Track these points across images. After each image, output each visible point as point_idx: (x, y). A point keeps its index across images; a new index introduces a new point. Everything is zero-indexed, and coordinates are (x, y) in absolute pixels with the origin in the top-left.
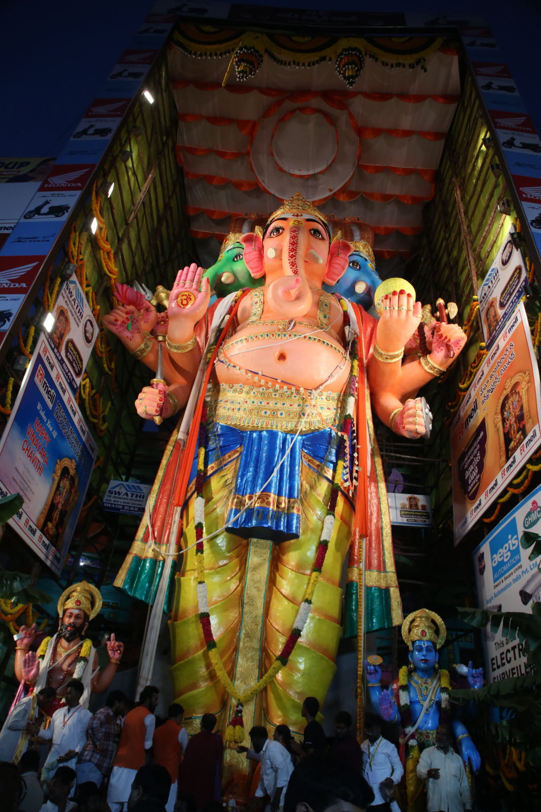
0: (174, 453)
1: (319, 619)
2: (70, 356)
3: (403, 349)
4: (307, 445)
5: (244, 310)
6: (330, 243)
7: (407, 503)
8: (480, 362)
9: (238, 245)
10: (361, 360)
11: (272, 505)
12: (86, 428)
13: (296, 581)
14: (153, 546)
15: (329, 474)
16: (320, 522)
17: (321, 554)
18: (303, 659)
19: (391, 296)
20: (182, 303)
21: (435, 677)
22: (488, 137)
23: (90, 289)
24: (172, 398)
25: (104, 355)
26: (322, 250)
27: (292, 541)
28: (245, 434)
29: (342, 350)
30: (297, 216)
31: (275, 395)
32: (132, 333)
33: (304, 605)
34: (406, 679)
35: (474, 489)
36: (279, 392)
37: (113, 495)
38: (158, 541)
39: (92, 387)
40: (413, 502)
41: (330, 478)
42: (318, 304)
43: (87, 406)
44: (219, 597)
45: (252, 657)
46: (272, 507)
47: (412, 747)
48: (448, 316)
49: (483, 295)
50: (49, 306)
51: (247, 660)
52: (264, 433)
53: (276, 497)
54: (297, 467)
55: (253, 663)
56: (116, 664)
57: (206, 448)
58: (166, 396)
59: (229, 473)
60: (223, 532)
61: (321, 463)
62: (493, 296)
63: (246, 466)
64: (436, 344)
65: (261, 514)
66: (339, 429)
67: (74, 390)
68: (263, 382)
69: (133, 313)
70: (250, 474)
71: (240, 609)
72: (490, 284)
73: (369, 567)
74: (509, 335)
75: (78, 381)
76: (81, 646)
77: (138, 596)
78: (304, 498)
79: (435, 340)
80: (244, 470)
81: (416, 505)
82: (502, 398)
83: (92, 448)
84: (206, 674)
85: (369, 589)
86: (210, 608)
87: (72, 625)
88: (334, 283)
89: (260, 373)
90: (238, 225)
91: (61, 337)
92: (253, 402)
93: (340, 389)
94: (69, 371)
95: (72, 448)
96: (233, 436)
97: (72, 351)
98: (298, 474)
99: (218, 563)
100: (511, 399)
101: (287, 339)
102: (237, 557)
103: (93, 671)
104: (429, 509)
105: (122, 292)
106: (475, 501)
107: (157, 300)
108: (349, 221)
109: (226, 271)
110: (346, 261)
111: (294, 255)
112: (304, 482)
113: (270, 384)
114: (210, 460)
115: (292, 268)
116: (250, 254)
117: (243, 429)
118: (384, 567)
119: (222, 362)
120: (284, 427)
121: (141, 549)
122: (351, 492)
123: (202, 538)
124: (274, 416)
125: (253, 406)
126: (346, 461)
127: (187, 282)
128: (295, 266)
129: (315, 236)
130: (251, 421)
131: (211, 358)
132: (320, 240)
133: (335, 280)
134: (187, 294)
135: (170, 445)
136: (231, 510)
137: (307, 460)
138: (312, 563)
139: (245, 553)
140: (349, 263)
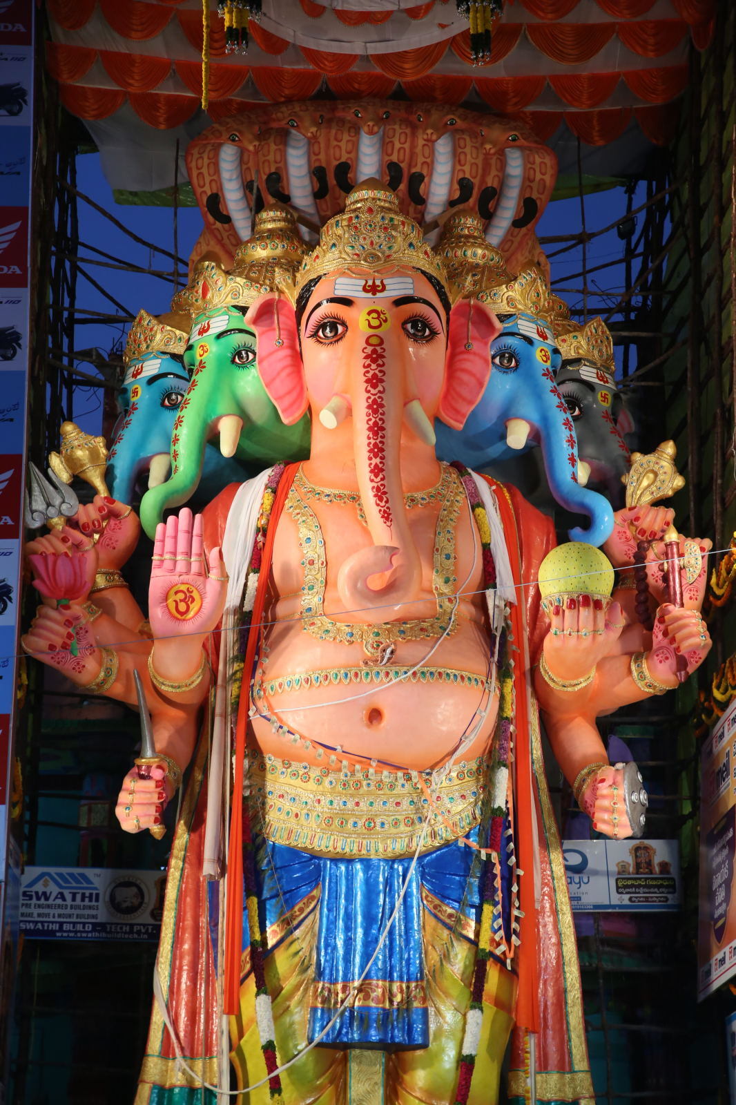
4: (429, 874)
7: (630, 860)
9: (238, 319)
11: (381, 1001)
14: (185, 1065)
15: (470, 930)
16: (460, 1020)
17: (464, 1079)
20: (177, 608)
27: (419, 1053)
28: (322, 864)
29: (482, 674)
30: (374, 290)
31: (368, 785)
32: (81, 658)
35: (720, 923)
36: (374, 780)
37: (34, 901)
38: (191, 1055)
40: (643, 859)
41: (472, 936)
42: (433, 557)
46: (382, 1004)
52: (357, 865)
53: (387, 984)
54: (416, 922)
57: (259, 895)
63: (331, 926)
65: (365, 1019)
68: (345, 762)
69: (77, 619)
70: (339, 944)
73: (543, 1066)
81: (649, 864)
88: (459, 425)
89: (339, 748)
92: (331, 802)
93: (482, 750)
96: (302, 868)
99: (304, 1098)
101: (382, 683)
104: (674, 872)
105: (50, 580)
106: (720, 949)
107: (70, 468)
108: (492, 151)
109: (223, 406)
110: (486, 361)
111: (380, 466)
112: (430, 947)
113: (358, 767)
114: (268, 917)
115: (378, 505)
116: (271, 354)
117: (317, 855)
118: (571, 1063)
119: (264, 717)
120: (389, 849)
121: (162, 1071)
122: (508, 961)
123: (277, 1068)
124: (369, 829)
125: (331, 809)
126: (498, 903)
127: (179, 558)
128: (385, 499)
129: (415, 338)
130: (332, 842)
131: (238, 696)
132: (427, 341)
133: (464, 416)
134: (184, 588)
135: (177, 857)
136: (314, 1009)
137: (431, 907)
138: (452, 1088)
139: (342, 1073)
140: (493, 358)
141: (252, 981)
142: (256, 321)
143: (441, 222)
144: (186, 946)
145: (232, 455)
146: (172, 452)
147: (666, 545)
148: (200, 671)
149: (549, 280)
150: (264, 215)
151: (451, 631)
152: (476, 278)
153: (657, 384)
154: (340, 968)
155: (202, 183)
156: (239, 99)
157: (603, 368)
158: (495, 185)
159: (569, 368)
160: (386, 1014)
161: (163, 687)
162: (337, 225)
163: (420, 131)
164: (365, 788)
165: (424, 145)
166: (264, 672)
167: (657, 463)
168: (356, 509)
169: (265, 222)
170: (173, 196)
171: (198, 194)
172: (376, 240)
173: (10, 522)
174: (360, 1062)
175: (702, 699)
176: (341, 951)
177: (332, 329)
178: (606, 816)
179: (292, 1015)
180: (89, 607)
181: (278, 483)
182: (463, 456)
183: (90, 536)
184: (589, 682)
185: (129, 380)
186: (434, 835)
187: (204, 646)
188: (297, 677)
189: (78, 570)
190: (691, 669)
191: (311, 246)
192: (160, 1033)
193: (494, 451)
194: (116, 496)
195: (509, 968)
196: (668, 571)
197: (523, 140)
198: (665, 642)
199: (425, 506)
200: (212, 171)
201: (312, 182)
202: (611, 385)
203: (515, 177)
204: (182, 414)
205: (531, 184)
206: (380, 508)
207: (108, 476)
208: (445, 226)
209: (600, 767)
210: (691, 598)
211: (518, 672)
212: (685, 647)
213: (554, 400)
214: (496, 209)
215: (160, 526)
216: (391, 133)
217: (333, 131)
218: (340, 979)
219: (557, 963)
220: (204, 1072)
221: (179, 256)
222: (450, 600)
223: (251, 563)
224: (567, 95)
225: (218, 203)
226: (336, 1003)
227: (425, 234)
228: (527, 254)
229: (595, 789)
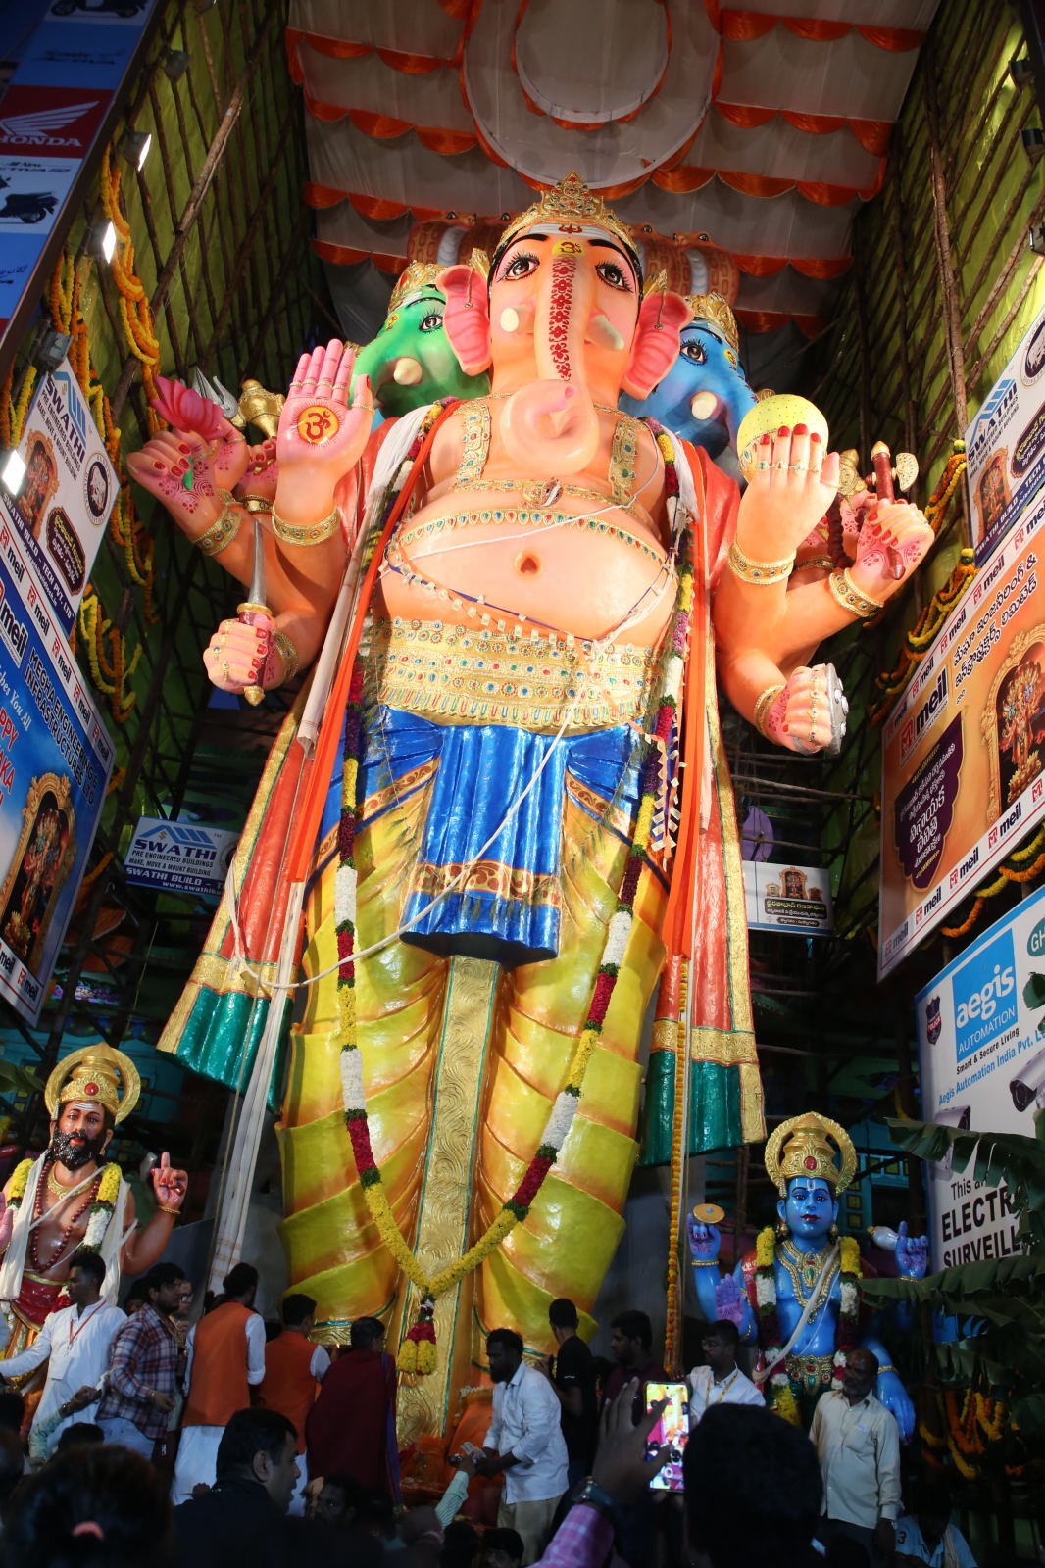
0: (287, 765)
1: (594, 1128)
2: (57, 547)
3: (793, 556)
4: (577, 759)
5: (446, 453)
6: (641, 299)
7: (780, 883)
8: (959, 591)
9: (430, 292)
10: (699, 576)
11: (500, 886)
12: (91, 706)
13: (548, 1048)
14: (244, 967)
15: (623, 824)
16: (602, 925)
17: (602, 993)
18: (559, 1208)
19: (774, 437)
20: (309, 433)
21: (829, 1251)
22: (1022, 56)
23: (99, 390)
24: (283, 647)
25: (129, 543)
26: (622, 312)
27: (541, 964)
28: (444, 733)
29: (661, 553)
30: (570, 230)
31: (513, 648)
32: (195, 495)
33: (564, 1098)
34: (771, 1252)
35: (927, 864)
36: (520, 642)
37: (147, 849)
39: (103, 616)
40: (793, 884)
41: (626, 833)
42: (612, 445)
43: (93, 656)
44: (386, 1077)
45: (452, 1202)
46: (501, 893)
47: (779, 1388)
48: (896, 483)
49: (977, 439)
50: (12, 432)
51: (442, 1208)
52: (487, 733)
53: (511, 870)
54: (555, 808)
55: (454, 1214)
56: (173, 1215)
57: (360, 760)
58: (271, 639)
59: (410, 815)
60: (395, 942)
61: (607, 799)
62: (1001, 443)
63: (447, 801)
64: (866, 545)
65: (477, 907)
66: (648, 727)
67: (67, 623)
68: (486, 617)
69: (196, 449)
70: (454, 820)
71: (430, 1103)
72: (995, 417)
73: (699, 1020)
74: (1028, 538)
75: (75, 601)
76: (99, 1178)
77: (211, 1071)
78: (570, 872)
79: (863, 536)
80: (443, 810)
81: (800, 889)
82: (1002, 675)
83: (103, 750)
84: (357, 1235)
85: (697, 1065)
86: (366, 1100)
87: (81, 1136)
88: (645, 393)
89: (481, 599)
90: (429, 240)
91: (39, 503)
92: (465, 663)
93: (651, 640)
94: (56, 581)
95: (61, 752)
96: (418, 735)
97: (62, 535)
98: (558, 823)
99: (384, 1005)
100: (1021, 679)
101: (542, 525)
102: (424, 994)
103: (125, 1229)
104: (825, 898)
105: (172, 400)
106: (927, 891)
107: (245, 413)
108: (685, 242)
110: (675, 341)
112: (571, 838)
113: (502, 625)
115: (556, 361)
116: (458, 313)
117: (439, 721)
118: (731, 1022)
119: (396, 570)
120: (531, 719)
121: (217, 972)
122: (665, 862)
123: (352, 953)
124: (508, 694)
125: (464, 670)
126: (662, 797)
127: (320, 384)
128: (564, 357)
129: (607, 283)
130: (459, 705)
132: (619, 291)
133: (648, 387)
134: (320, 411)
135: (278, 749)
136: (413, 896)
137: (577, 793)
138: (582, 1011)
139: (440, 987)
140: (682, 347)
141: (337, 860)
142: (447, 284)
148: (329, 519)
154: (453, 848)
172: (576, 201)
174: (464, 973)
176: (456, 828)
177: (524, 264)
179: (383, 900)
186: (588, 713)
188: (441, 520)
192: (223, 932)
198: (876, 542)
206: (557, 364)
212: (904, 536)
218: (450, 860)
222: (627, 492)
223: (408, 452)
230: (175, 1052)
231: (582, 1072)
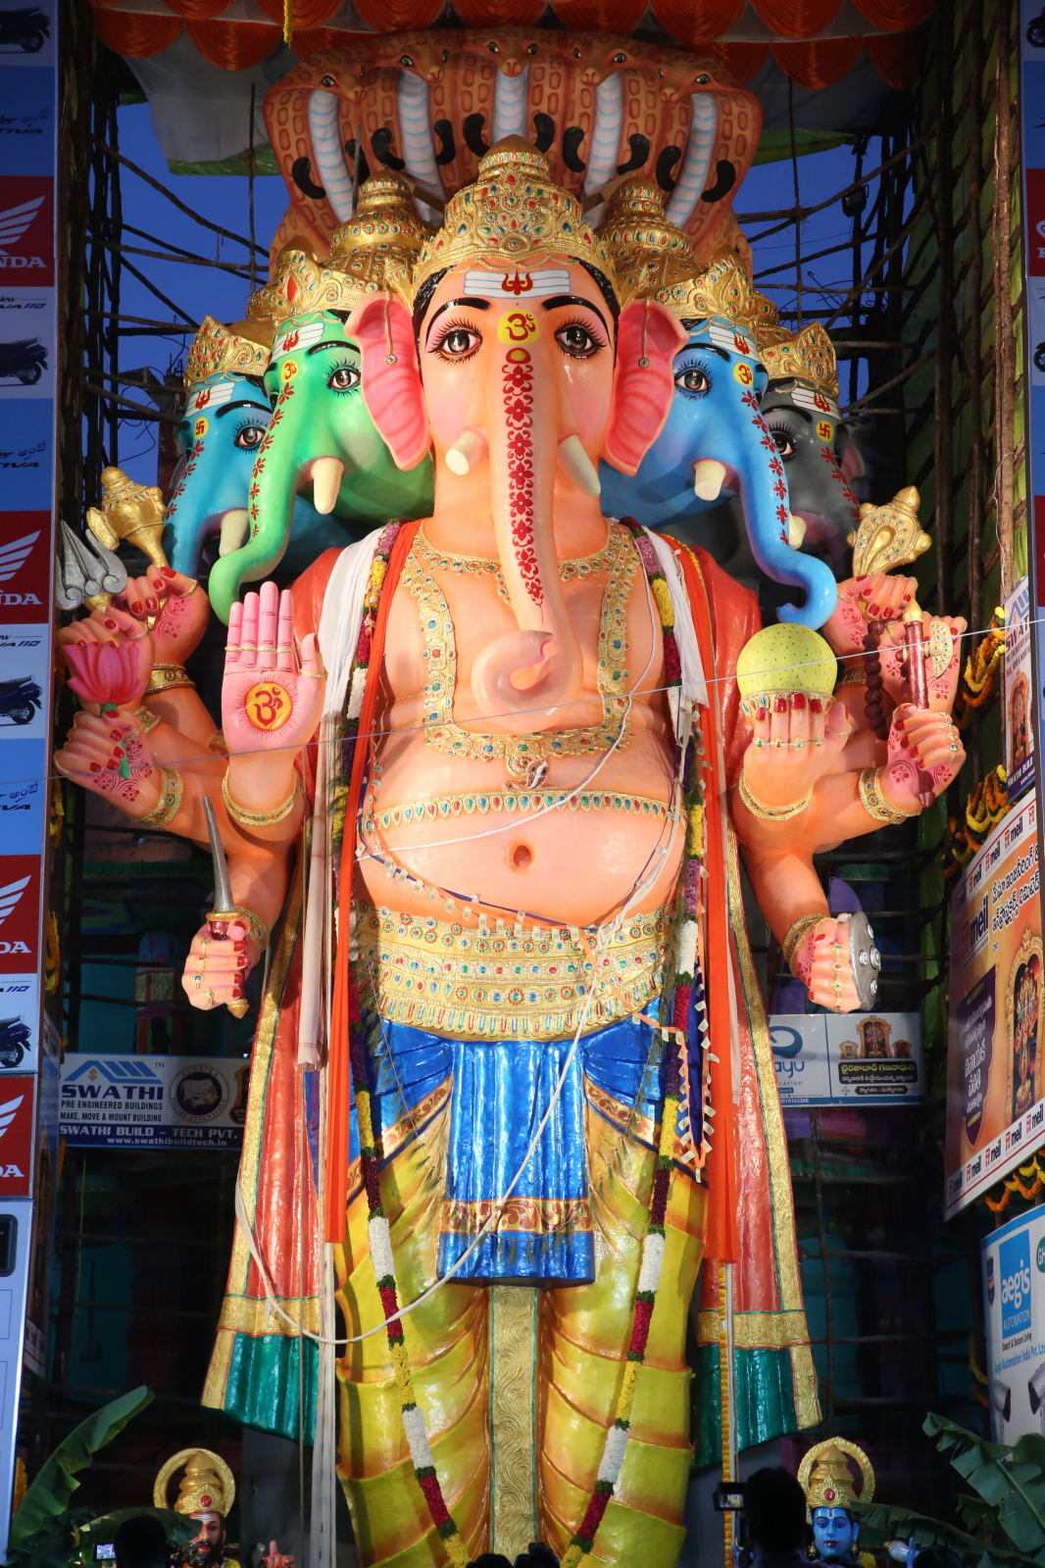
1: (646, 1447)
4: (594, 1061)
7: (857, 1040)
11: (532, 1224)
13: (594, 1374)
14: (277, 1307)
15: (648, 1131)
16: (635, 1247)
17: (641, 1322)
18: (622, 1530)
19: (771, 710)
20: (259, 715)
27: (581, 1289)
28: (454, 1047)
30: (517, 288)
31: (514, 946)
33: (614, 1431)
35: (973, 1120)
36: (521, 939)
37: (78, 1098)
38: (285, 1294)
40: (874, 1038)
41: (650, 1140)
42: (599, 646)
45: (521, 1533)
49: (1012, 630)
51: (512, 1540)
52: (499, 1050)
53: (540, 1202)
57: (371, 1089)
61: (629, 1102)
62: (1025, 667)
63: (466, 1127)
68: (483, 917)
69: (128, 729)
71: (488, 1439)
73: (744, 1304)
81: (882, 1044)
82: (1017, 963)
85: (745, 1354)
86: (433, 1454)
87: (208, 1544)
88: (631, 468)
89: (474, 897)
92: (465, 969)
93: (661, 900)
96: (427, 1054)
99: (432, 1351)
100: (1027, 983)
101: (531, 811)
102: (468, 1328)
104: (915, 1054)
105: (91, 678)
106: (973, 1152)
107: (116, 528)
108: (675, 97)
109: (317, 445)
110: (667, 382)
111: (527, 524)
112: (596, 1155)
113: (500, 922)
114: (383, 1117)
115: (524, 576)
116: (380, 374)
117: (447, 1036)
118: (779, 1300)
119: (376, 858)
120: (542, 1029)
121: (248, 1315)
122: (698, 1172)
123: (397, 1310)
124: (515, 1003)
125: (465, 977)
126: (684, 1097)
127: (261, 648)
128: (533, 569)
129: (572, 352)
130: (466, 1020)
131: (342, 831)
132: (588, 357)
133: (638, 456)
135: (263, 1041)
136: (445, 1236)
137: (597, 1102)
138: (624, 1333)
139: (481, 1316)
140: (677, 377)
141: (363, 1199)
142: (360, 330)
143: (607, 195)
144: (277, 1156)
145: (329, 511)
146: (250, 507)
147: (906, 627)
148: (291, 797)
149: (751, 272)
150: (369, 187)
151: (621, 742)
152: (654, 270)
153: (895, 411)
154: (479, 1183)
155: (286, 144)
156: (335, 29)
157: (823, 390)
158: (679, 144)
159: (777, 390)
160: (539, 1241)
161: (242, 819)
162: (467, 200)
163: (578, 71)
164: (510, 949)
165: (583, 90)
166: (375, 799)
167: (894, 517)
168: (495, 582)
169: (371, 196)
170: (247, 163)
171: (282, 160)
172: (519, 219)
173: (37, 602)
174: (506, 1303)
175: (953, 829)
176: (479, 1161)
177: (462, 340)
178: (826, 983)
179: (416, 1242)
180: (143, 713)
181: (391, 548)
182: (637, 510)
183: (143, 619)
184: (803, 808)
185: (192, 411)
186: (600, 1009)
187: (296, 764)
188: (419, 805)
189: (128, 666)
190: (938, 790)
191: (433, 228)
192: (245, 1267)
193: (678, 503)
194: (177, 566)
195: (699, 1181)
196: (908, 661)
197: (715, 83)
198: (904, 755)
199: (588, 577)
200: (299, 126)
201: (433, 142)
202: (833, 413)
203: (707, 132)
204: (262, 456)
205: (727, 142)
206: (526, 580)
207: (166, 538)
208: (611, 200)
209: (818, 919)
210: (938, 696)
211: (710, 797)
212: (930, 761)
213: (757, 435)
214: (679, 177)
215: (235, 606)
216: (539, 73)
217: (461, 72)
218: (478, 1196)
219: (762, 1173)
220: (303, 1316)
221: (257, 243)
222: (620, 702)
223: (356, 654)
224: (777, 23)
225: (309, 170)
226: (473, 1227)
227: (586, 209)
228: (721, 237)
229: (811, 948)
230: (223, 1408)
231: (629, 1406)
